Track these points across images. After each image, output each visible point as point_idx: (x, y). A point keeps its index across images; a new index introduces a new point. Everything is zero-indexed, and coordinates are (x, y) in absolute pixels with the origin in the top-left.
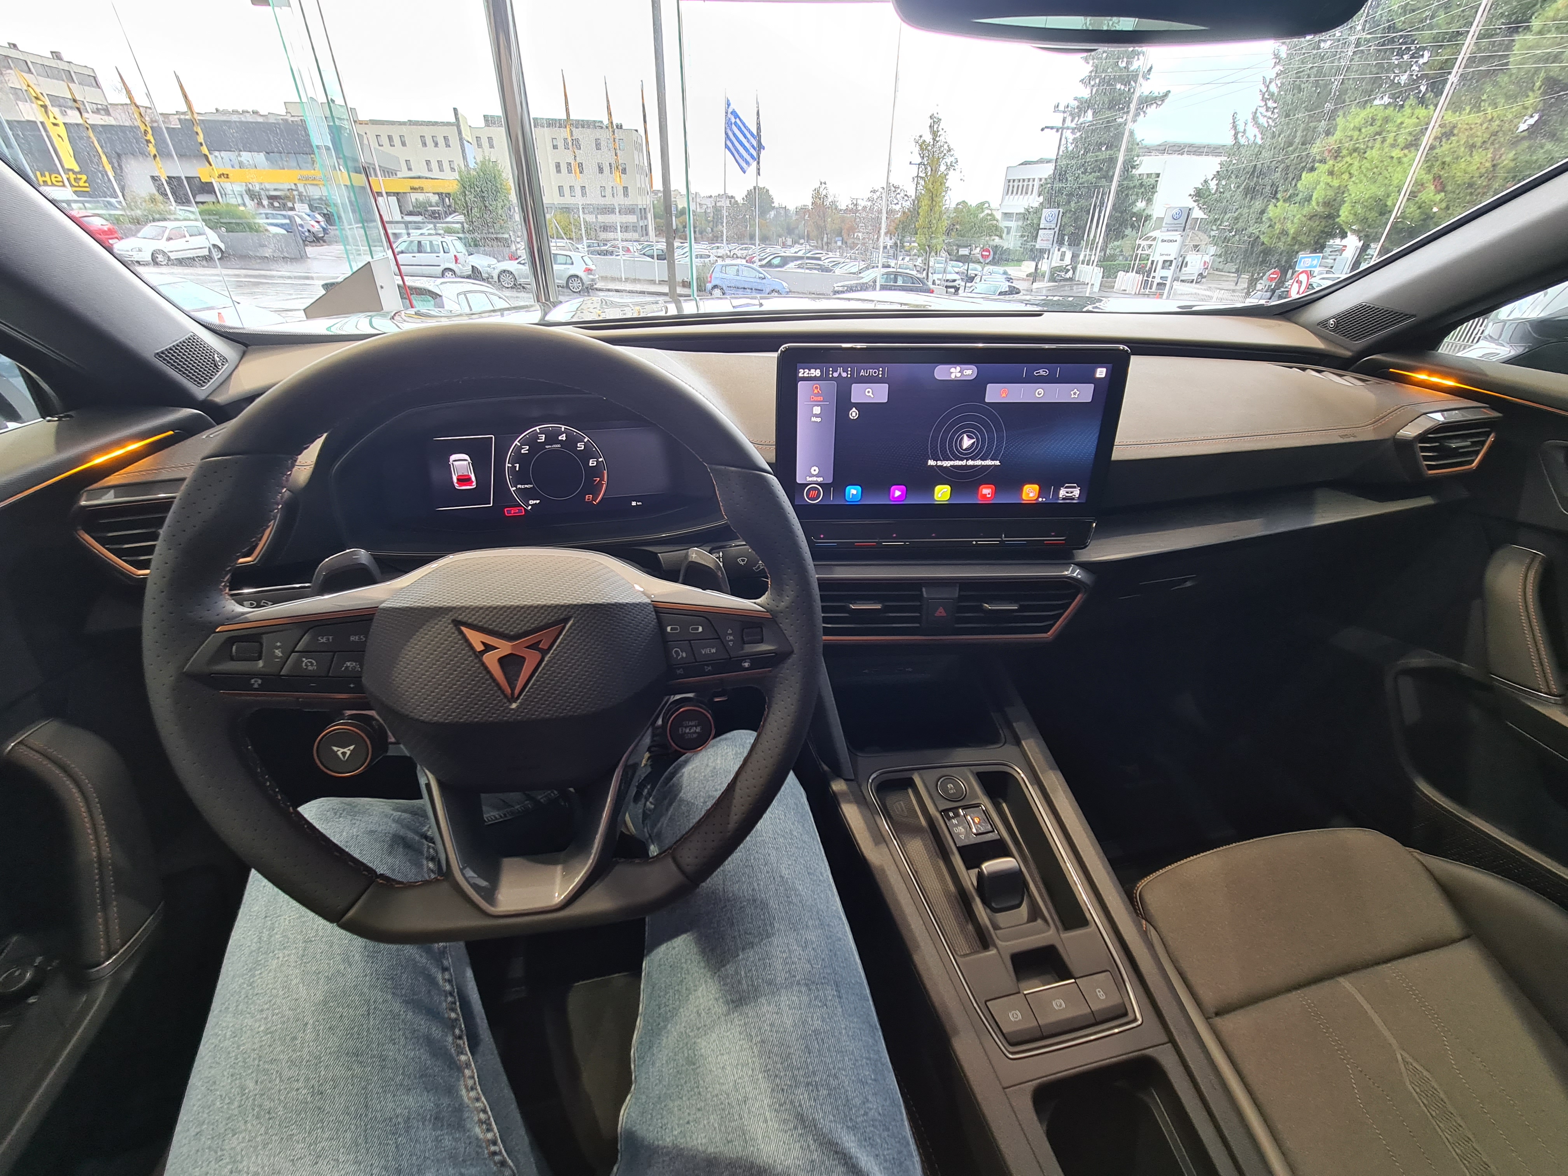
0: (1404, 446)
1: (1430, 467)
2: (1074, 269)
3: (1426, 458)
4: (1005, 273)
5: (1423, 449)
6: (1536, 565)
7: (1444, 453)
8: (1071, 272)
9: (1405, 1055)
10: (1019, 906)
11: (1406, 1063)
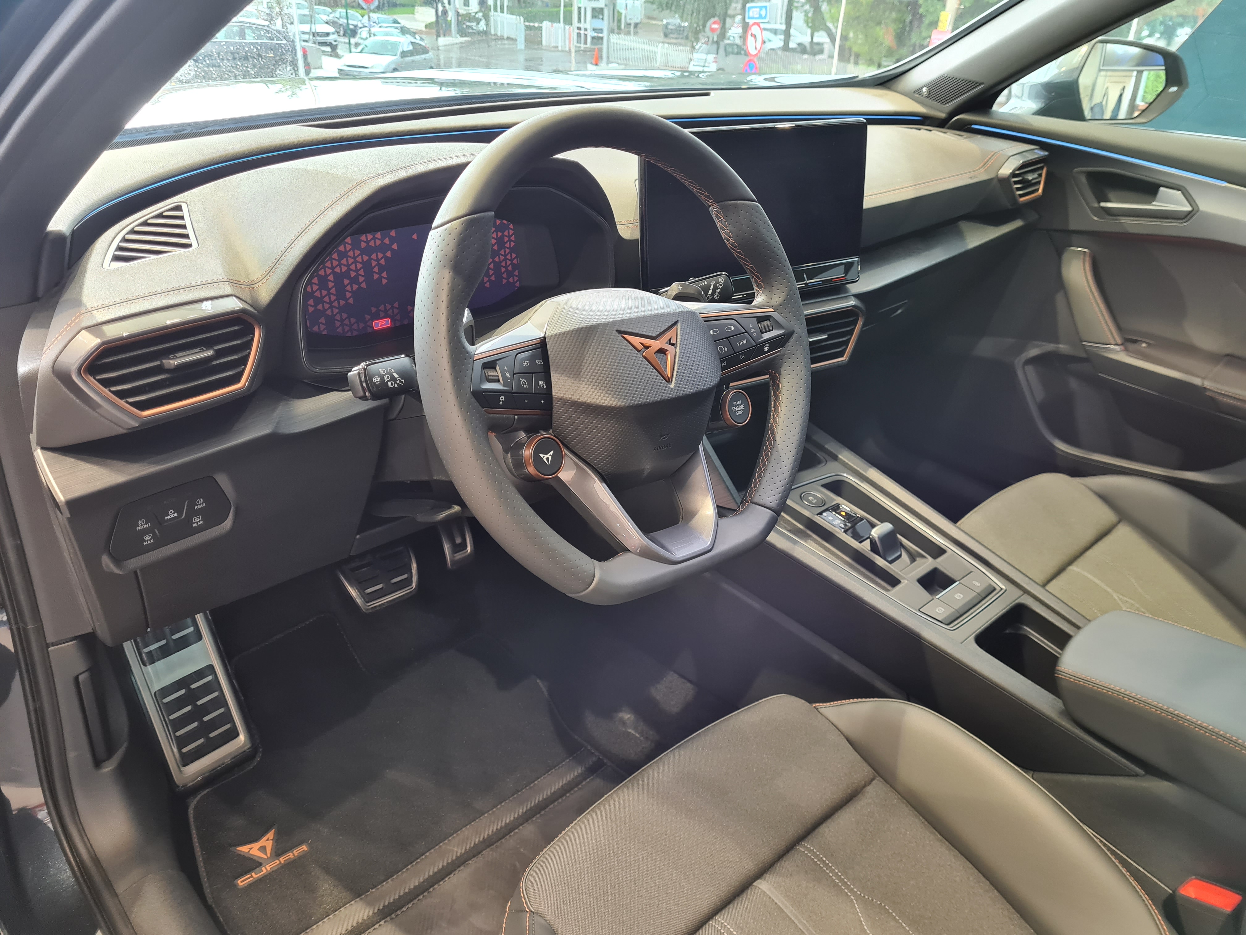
0: (1004, 182)
1: (1021, 196)
2: (487, 17)
3: (1018, 189)
4: (395, 22)
5: (1016, 183)
6: (1087, 259)
7: (1026, 184)
8: (483, 22)
9: (1119, 595)
10: (900, 556)
11: (1120, 599)
